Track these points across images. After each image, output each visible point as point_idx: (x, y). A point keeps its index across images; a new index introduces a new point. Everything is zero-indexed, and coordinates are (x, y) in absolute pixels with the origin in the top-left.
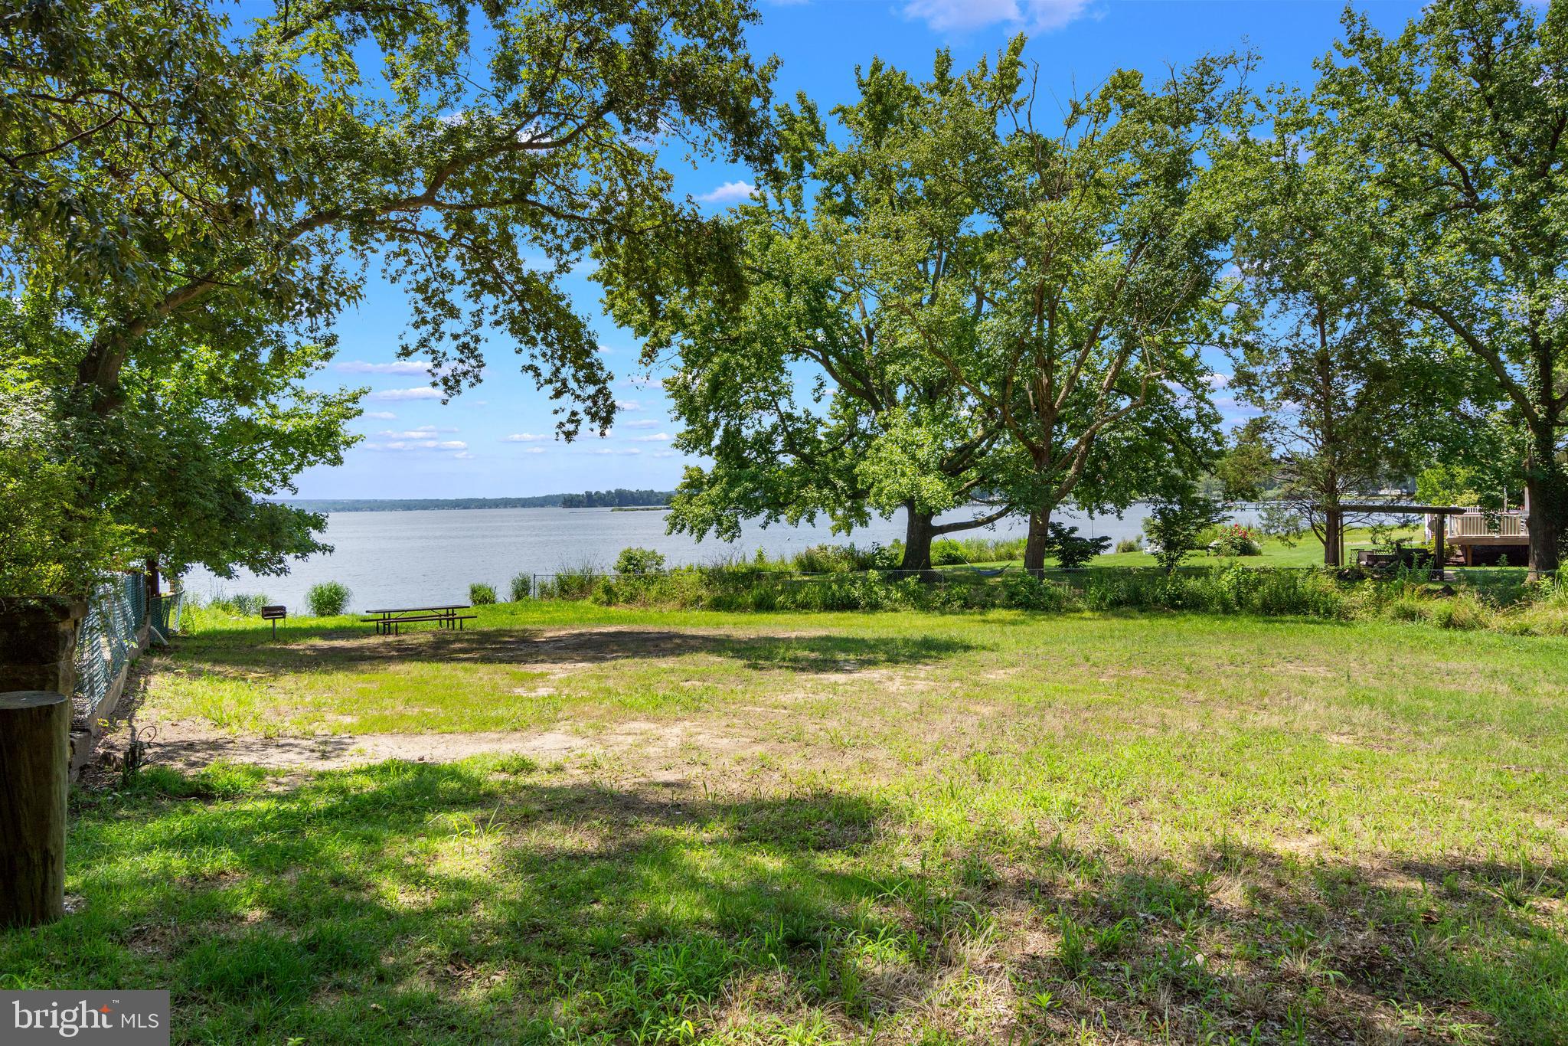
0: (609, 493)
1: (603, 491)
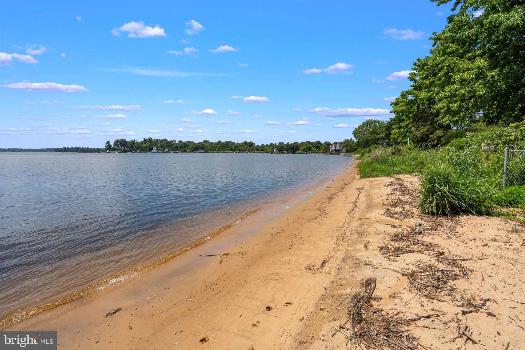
0: (72, 148)
1: (70, 147)
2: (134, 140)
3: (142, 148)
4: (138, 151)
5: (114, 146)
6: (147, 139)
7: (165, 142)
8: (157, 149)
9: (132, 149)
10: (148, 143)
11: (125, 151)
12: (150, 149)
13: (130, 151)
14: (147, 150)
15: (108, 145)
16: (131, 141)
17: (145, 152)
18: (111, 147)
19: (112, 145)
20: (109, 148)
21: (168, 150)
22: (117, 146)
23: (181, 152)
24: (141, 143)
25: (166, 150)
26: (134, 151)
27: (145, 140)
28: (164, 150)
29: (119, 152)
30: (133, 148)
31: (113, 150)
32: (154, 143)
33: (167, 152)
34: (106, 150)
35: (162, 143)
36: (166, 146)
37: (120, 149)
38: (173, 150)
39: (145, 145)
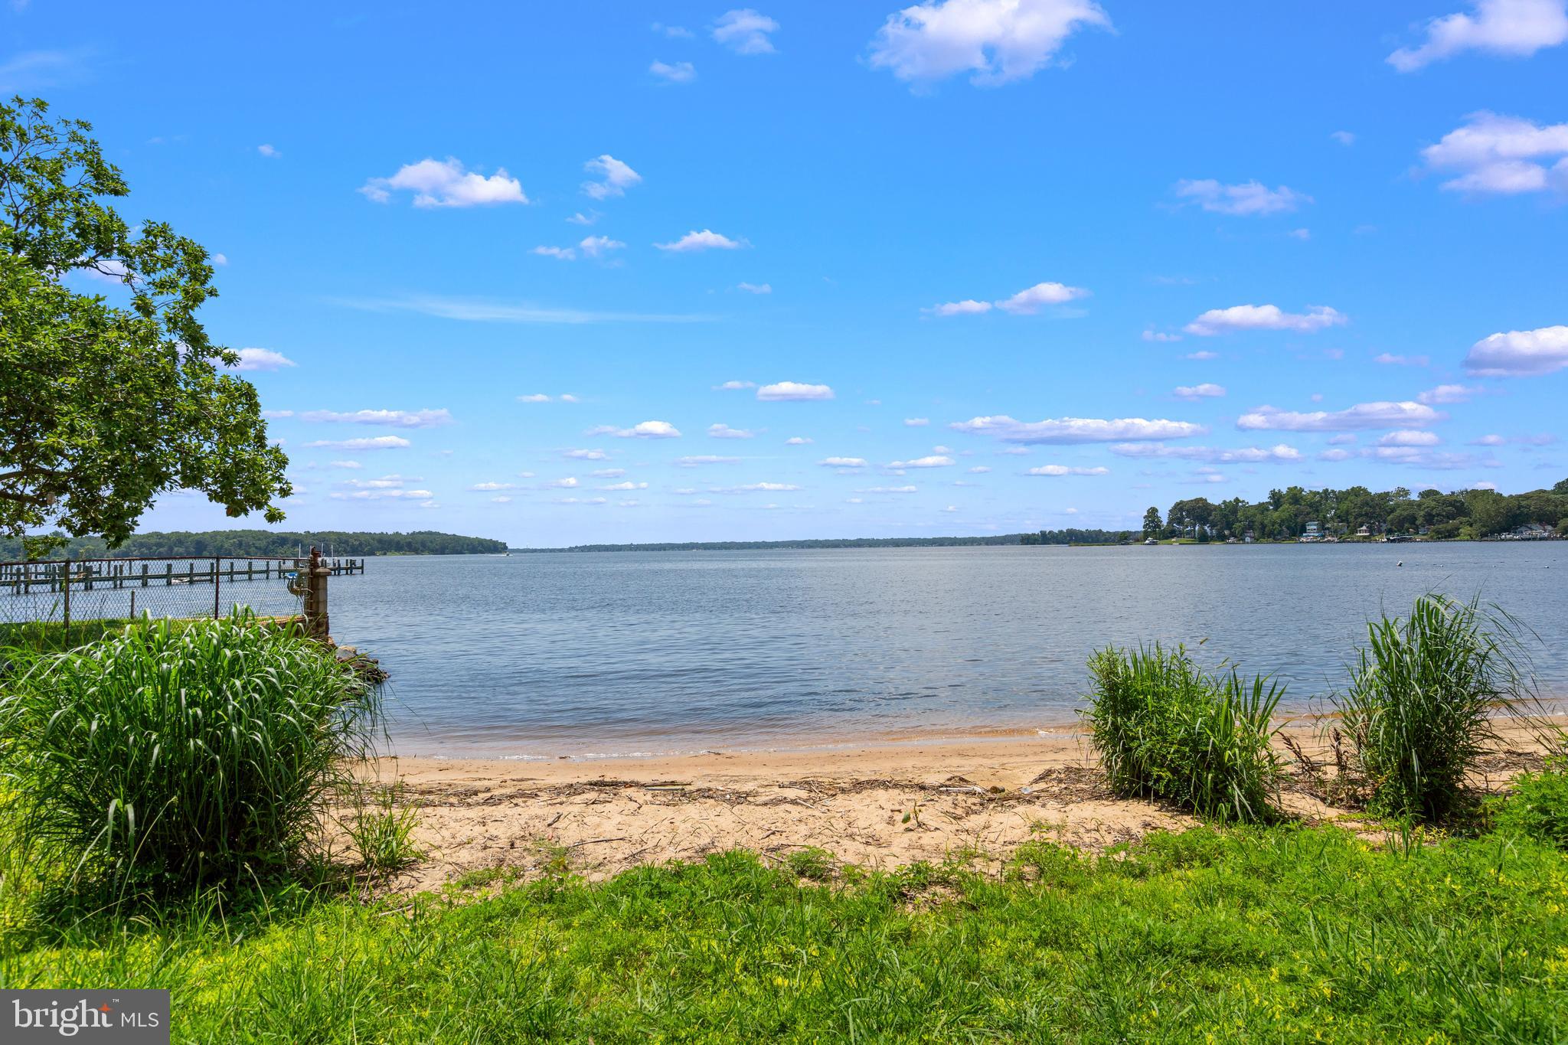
2: (1237, 500)
3: (1263, 526)
4: (1248, 539)
5: (1170, 522)
6: (1284, 491)
7: (1359, 500)
8: (1322, 528)
9: (1227, 532)
10: (1286, 506)
11: (1204, 539)
12: (1293, 530)
13: (1222, 538)
14: (1280, 533)
15: (1153, 522)
16: (1224, 502)
17: (1276, 541)
18: (1159, 526)
19: (1165, 520)
20: (1155, 531)
21: (1370, 530)
22: (1178, 524)
23: (1432, 539)
24: (1262, 508)
25: (1363, 532)
26: (1232, 540)
27: (1276, 498)
28: (1354, 531)
29: (1183, 540)
30: (1230, 529)
31: (1169, 534)
32: (1311, 506)
33: (1365, 539)
34: (1146, 535)
35: (1344, 506)
36: (1360, 515)
37: (1188, 533)
38: (1390, 532)
39: (1276, 514)
